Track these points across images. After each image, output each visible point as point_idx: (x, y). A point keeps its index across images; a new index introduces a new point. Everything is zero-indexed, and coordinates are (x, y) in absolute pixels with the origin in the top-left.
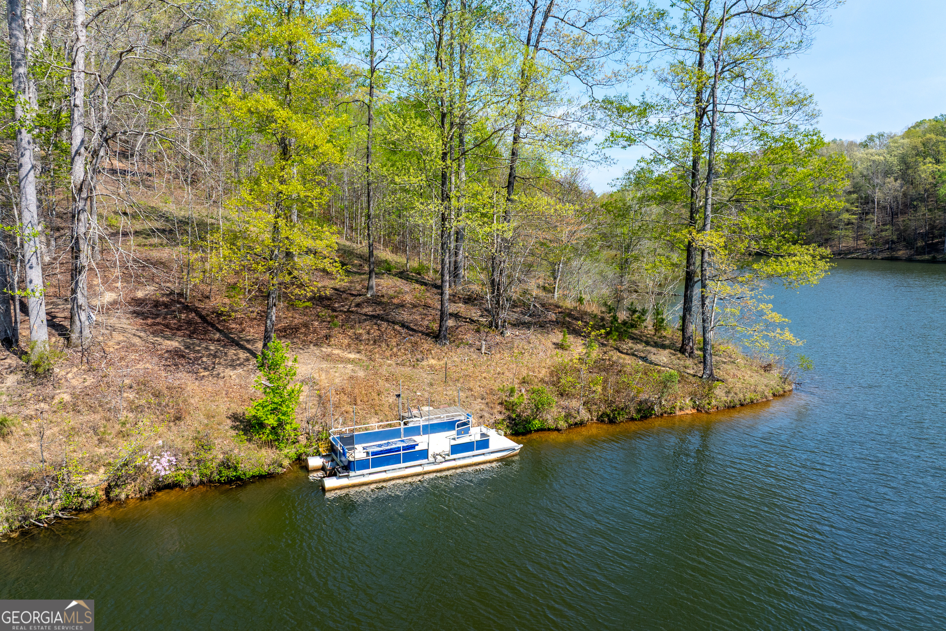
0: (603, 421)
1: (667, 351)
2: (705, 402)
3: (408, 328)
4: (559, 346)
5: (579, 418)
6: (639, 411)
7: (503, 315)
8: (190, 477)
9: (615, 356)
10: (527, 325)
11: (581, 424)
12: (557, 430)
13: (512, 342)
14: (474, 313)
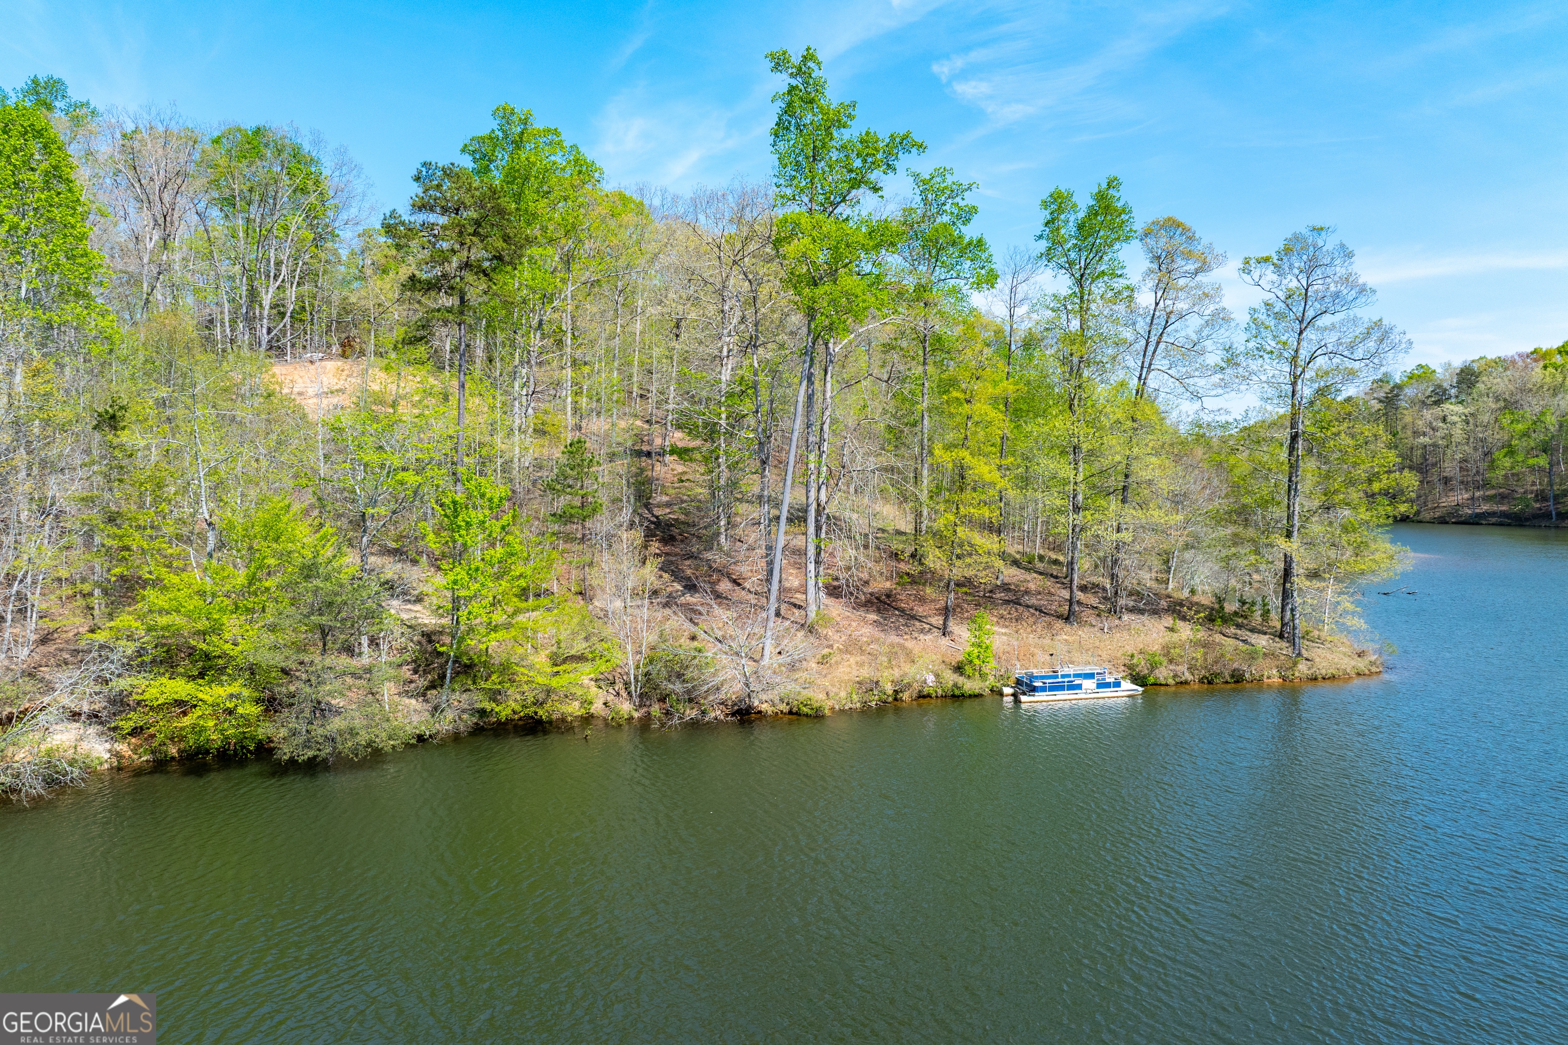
0: (1203, 683)
1: (1268, 636)
2: (1289, 673)
3: (1041, 611)
4: (1172, 630)
5: (1184, 678)
6: (1232, 676)
7: (1122, 602)
8: (936, 692)
9: (1218, 638)
10: (1141, 612)
11: (1186, 683)
12: (1167, 685)
13: (1129, 625)
14: (1093, 600)
